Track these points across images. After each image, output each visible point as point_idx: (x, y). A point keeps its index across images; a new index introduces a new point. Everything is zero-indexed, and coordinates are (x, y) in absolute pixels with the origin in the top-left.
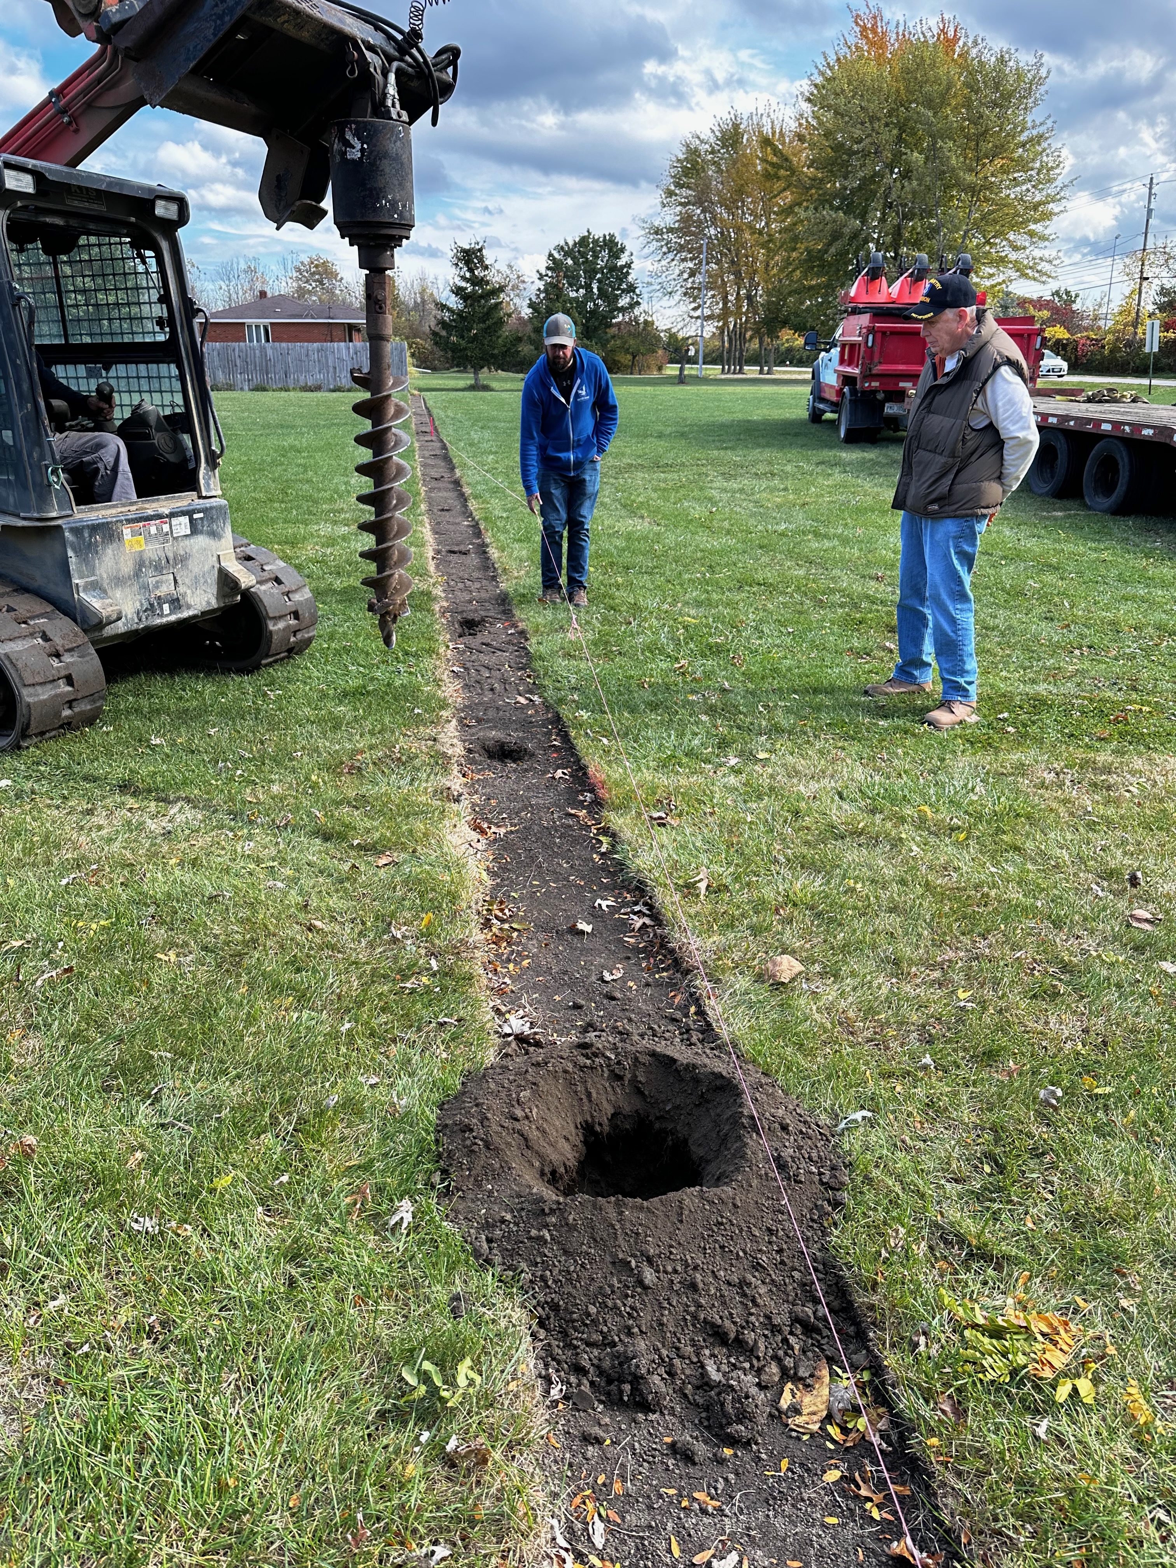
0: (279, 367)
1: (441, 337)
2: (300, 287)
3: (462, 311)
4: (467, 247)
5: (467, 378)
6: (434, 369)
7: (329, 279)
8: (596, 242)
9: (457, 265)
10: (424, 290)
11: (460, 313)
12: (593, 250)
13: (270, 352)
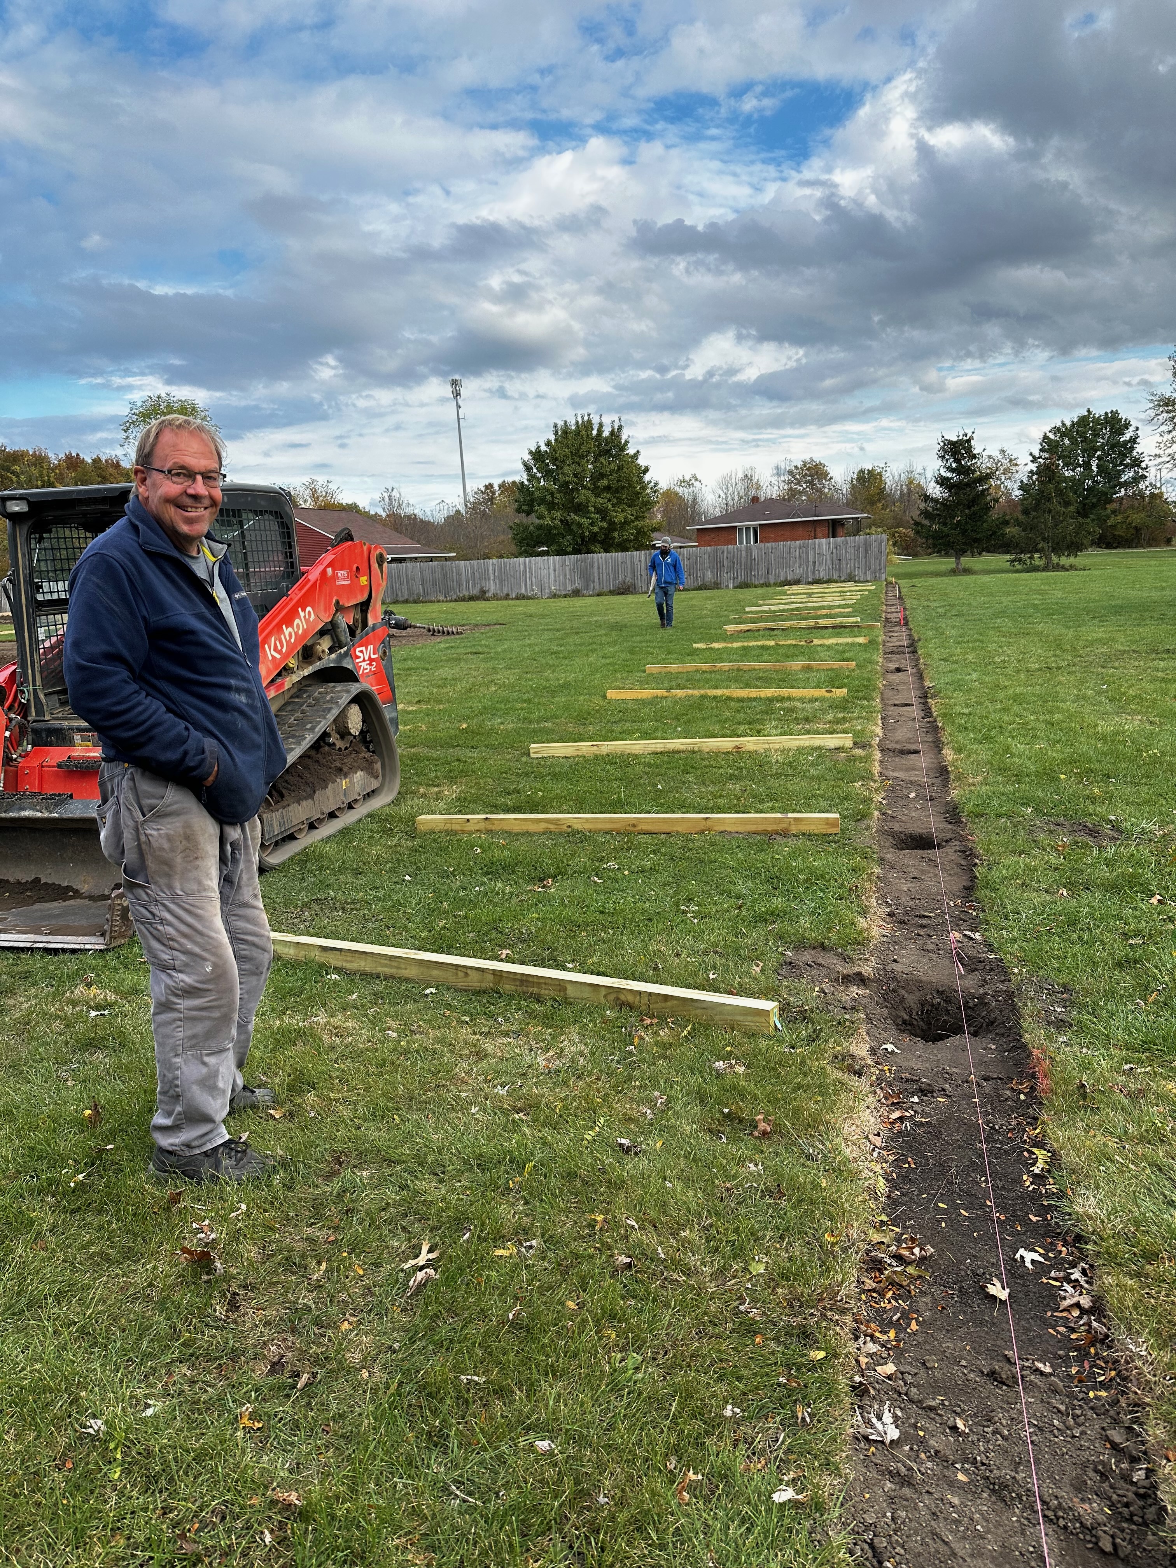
0: (761, 566)
1: (922, 526)
2: (791, 489)
3: (946, 500)
4: (955, 439)
5: (949, 563)
6: (915, 555)
7: (820, 480)
8: (1096, 421)
9: (943, 457)
10: (911, 483)
11: (944, 504)
12: (1093, 429)
13: (755, 553)
